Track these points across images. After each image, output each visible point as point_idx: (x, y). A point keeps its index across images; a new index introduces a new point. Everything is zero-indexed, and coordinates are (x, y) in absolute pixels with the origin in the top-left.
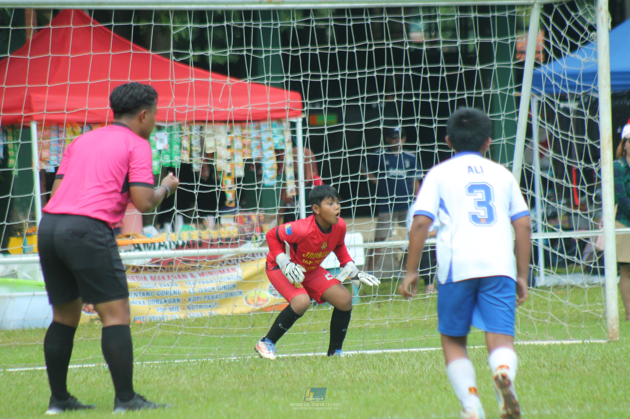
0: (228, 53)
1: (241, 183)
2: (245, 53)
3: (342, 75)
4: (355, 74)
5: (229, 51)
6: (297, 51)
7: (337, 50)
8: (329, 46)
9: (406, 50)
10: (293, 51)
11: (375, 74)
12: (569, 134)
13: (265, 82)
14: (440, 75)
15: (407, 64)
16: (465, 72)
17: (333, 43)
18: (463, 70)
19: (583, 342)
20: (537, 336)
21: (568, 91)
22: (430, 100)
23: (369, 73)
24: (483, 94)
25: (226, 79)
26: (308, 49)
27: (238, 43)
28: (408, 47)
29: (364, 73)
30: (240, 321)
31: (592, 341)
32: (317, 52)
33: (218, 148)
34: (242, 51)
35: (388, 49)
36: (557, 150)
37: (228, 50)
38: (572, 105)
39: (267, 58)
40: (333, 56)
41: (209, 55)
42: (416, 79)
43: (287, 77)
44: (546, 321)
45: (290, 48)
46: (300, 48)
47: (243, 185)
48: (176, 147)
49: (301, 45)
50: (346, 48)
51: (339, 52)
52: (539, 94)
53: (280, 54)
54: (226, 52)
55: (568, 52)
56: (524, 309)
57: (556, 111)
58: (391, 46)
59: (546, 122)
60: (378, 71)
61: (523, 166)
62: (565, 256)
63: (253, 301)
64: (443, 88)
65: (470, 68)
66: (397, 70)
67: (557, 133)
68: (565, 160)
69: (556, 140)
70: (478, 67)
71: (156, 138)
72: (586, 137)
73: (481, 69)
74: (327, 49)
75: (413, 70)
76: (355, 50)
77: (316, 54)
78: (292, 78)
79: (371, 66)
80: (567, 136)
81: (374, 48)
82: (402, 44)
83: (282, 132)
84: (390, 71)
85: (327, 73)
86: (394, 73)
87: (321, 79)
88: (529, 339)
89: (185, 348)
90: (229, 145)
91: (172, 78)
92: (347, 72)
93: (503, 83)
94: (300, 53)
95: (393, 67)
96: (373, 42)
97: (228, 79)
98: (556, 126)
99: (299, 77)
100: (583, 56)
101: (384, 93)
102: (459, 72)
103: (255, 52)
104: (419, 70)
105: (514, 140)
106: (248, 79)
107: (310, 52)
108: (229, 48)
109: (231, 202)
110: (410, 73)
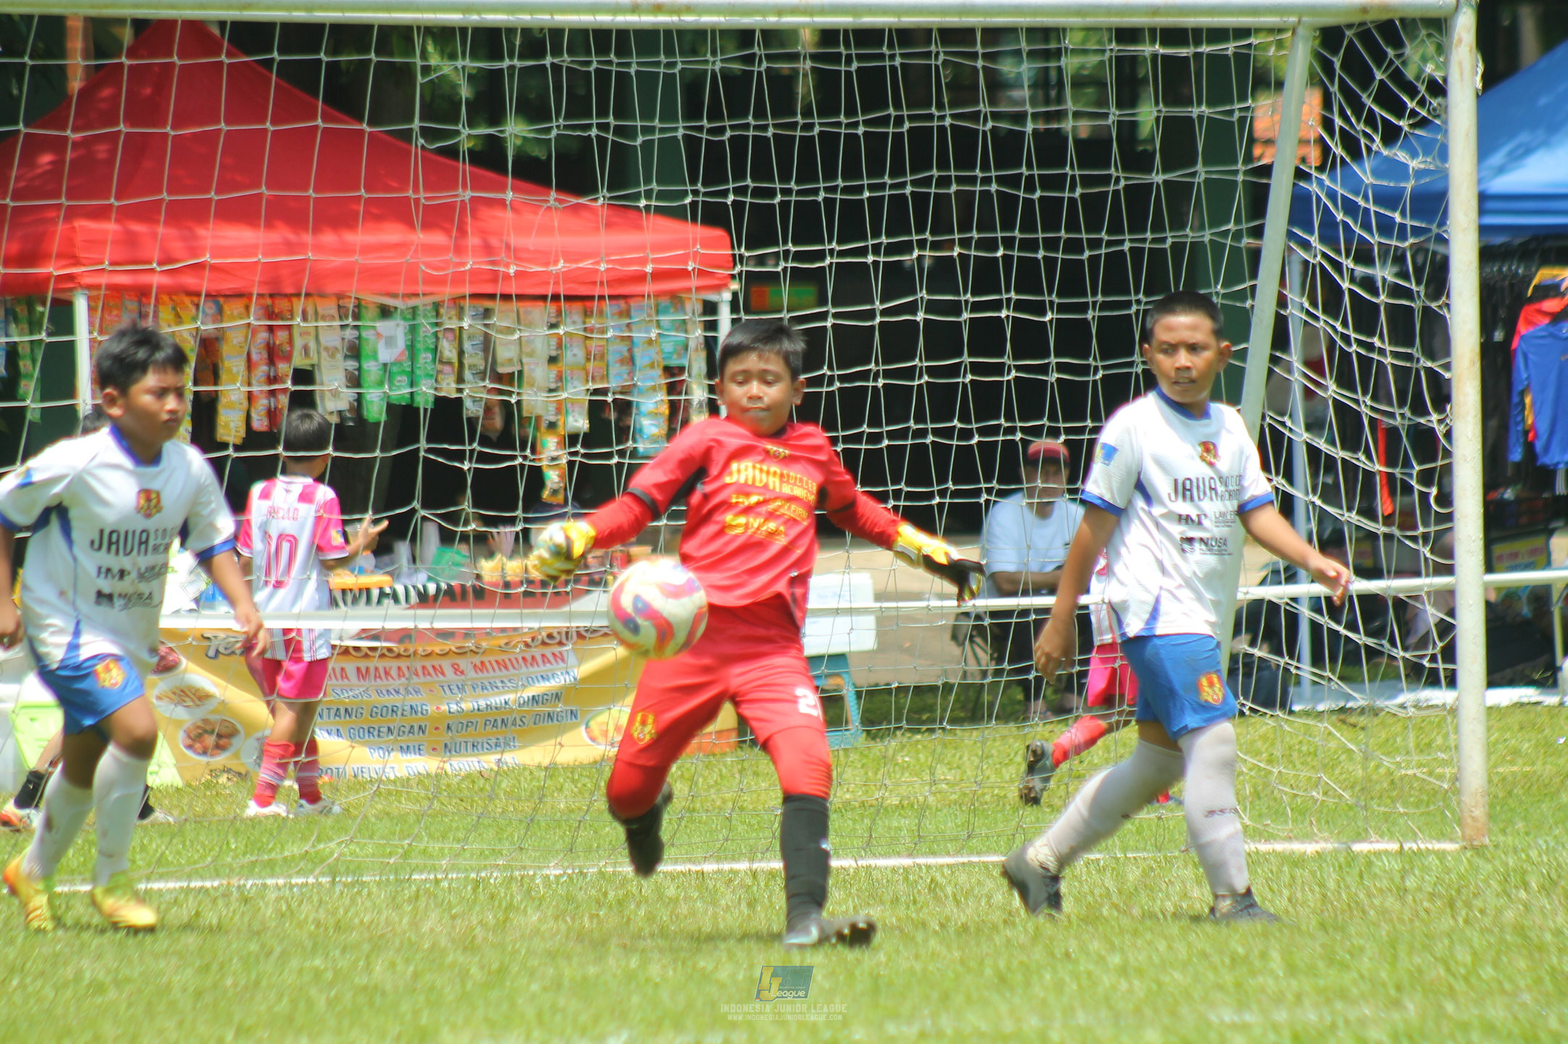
0: (554, 132)
1: (579, 448)
2: (594, 132)
3: (827, 189)
4: (859, 189)
5: (557, 127)
6: (721, 130)
7: (817, 130)
8: (799, 118)
9: (984, 132)
10: (710, 131)
11: (908, 190)
12: (1376, 341)
13: (643, 203)
14: (1066, 195)
15: (985, 167)
16: (1126, 187)
17: (807, 113)
18: (1123, 183)
19: (1402, 847)
20: (1291, 831)
21: (1375, 239)
22: (1041, 254)
23: (893, 186)
24: (1169, 241)
25: (548, 195)
26: (747, 126)
27: (578, 108)
28: (990, 124)
29: (882, 186)
30: (573, 781)
31: (1422, 846)
32: (770, 132)
33: (525, 360)
34: (589, 127)
35: (942, 129)
36: (1345, 380)
37: (554, 124)
38: (1384, 273)
39: (647, 145)
40: (807, 142)
41: (507, 134)
42: (1008, 202)
43: (695, 193)
44: (1314, 793)
45: (705, 122)
46: (727, 123)
47: (582, 451)
48: (424, 358)
49: (731, 117)
50: (839, 124)
51: (821, 133)
52: (1306, 245)
53: (680, 138)
54: (549, 130)
55: (1377, 144)
56: (1262, 765)
57: (1346, 285)
58: (948, 122)
59: (1319, 314)
60: (914, 183)
61: (1263, 418)
62: (1361, 639)
63: (605, 733)
64: (1073, 226)
65: (1140, 178)
66: (960, 180)
67: (1346, 338)
68: (1365, 406)
69: (1345, 356)
70: (1158, 178)
71: (379, 335)
72: (1416, 351)
73: (1165, 182)
74: (793, 126)
75: (1000, 180)
76: (861, 130)
77: (767, 139)
78: (705, 194)
79: (897, 170)
80: (1370, 347)
81: (907, 125)
82: (975, 116)
83: (683, 326)
84: (943, 182)
85: (793, 185)
86: (954, 188)
87: (778, 198)
88: (1270, 838)
89: (437, 846)
90: (554, 353)
91: (416, 190)
92: (840, 183)
93: (1219, 217)
94: (728, 134)
95: (953, 173)
96: (905, 113)
97: (553, 194)
98: (1345, 324)
99: (724, 193)
100: (1414, 155)
101: (927, 235)
102: (1112, 188)
103: (619, 131)
104: (1014, 181)
105: (1243, 355)
106: (600, 195)
107: (751, 133)
108: (557, 120)
109: (555, 492)
110: (994, 187)
